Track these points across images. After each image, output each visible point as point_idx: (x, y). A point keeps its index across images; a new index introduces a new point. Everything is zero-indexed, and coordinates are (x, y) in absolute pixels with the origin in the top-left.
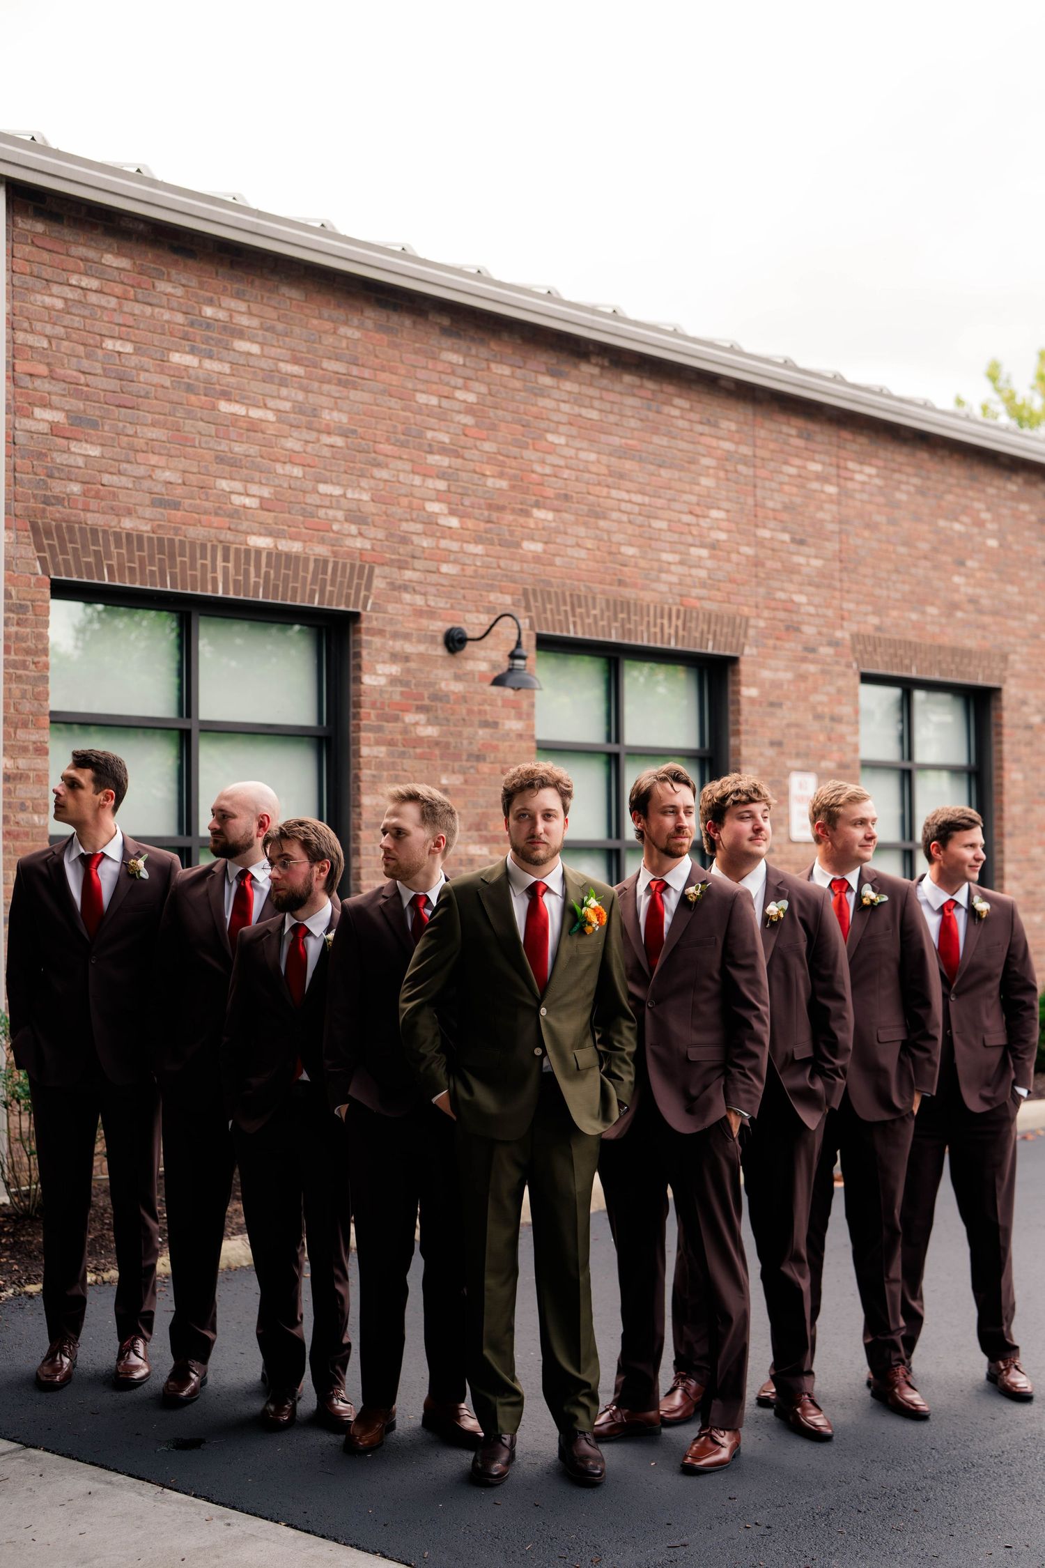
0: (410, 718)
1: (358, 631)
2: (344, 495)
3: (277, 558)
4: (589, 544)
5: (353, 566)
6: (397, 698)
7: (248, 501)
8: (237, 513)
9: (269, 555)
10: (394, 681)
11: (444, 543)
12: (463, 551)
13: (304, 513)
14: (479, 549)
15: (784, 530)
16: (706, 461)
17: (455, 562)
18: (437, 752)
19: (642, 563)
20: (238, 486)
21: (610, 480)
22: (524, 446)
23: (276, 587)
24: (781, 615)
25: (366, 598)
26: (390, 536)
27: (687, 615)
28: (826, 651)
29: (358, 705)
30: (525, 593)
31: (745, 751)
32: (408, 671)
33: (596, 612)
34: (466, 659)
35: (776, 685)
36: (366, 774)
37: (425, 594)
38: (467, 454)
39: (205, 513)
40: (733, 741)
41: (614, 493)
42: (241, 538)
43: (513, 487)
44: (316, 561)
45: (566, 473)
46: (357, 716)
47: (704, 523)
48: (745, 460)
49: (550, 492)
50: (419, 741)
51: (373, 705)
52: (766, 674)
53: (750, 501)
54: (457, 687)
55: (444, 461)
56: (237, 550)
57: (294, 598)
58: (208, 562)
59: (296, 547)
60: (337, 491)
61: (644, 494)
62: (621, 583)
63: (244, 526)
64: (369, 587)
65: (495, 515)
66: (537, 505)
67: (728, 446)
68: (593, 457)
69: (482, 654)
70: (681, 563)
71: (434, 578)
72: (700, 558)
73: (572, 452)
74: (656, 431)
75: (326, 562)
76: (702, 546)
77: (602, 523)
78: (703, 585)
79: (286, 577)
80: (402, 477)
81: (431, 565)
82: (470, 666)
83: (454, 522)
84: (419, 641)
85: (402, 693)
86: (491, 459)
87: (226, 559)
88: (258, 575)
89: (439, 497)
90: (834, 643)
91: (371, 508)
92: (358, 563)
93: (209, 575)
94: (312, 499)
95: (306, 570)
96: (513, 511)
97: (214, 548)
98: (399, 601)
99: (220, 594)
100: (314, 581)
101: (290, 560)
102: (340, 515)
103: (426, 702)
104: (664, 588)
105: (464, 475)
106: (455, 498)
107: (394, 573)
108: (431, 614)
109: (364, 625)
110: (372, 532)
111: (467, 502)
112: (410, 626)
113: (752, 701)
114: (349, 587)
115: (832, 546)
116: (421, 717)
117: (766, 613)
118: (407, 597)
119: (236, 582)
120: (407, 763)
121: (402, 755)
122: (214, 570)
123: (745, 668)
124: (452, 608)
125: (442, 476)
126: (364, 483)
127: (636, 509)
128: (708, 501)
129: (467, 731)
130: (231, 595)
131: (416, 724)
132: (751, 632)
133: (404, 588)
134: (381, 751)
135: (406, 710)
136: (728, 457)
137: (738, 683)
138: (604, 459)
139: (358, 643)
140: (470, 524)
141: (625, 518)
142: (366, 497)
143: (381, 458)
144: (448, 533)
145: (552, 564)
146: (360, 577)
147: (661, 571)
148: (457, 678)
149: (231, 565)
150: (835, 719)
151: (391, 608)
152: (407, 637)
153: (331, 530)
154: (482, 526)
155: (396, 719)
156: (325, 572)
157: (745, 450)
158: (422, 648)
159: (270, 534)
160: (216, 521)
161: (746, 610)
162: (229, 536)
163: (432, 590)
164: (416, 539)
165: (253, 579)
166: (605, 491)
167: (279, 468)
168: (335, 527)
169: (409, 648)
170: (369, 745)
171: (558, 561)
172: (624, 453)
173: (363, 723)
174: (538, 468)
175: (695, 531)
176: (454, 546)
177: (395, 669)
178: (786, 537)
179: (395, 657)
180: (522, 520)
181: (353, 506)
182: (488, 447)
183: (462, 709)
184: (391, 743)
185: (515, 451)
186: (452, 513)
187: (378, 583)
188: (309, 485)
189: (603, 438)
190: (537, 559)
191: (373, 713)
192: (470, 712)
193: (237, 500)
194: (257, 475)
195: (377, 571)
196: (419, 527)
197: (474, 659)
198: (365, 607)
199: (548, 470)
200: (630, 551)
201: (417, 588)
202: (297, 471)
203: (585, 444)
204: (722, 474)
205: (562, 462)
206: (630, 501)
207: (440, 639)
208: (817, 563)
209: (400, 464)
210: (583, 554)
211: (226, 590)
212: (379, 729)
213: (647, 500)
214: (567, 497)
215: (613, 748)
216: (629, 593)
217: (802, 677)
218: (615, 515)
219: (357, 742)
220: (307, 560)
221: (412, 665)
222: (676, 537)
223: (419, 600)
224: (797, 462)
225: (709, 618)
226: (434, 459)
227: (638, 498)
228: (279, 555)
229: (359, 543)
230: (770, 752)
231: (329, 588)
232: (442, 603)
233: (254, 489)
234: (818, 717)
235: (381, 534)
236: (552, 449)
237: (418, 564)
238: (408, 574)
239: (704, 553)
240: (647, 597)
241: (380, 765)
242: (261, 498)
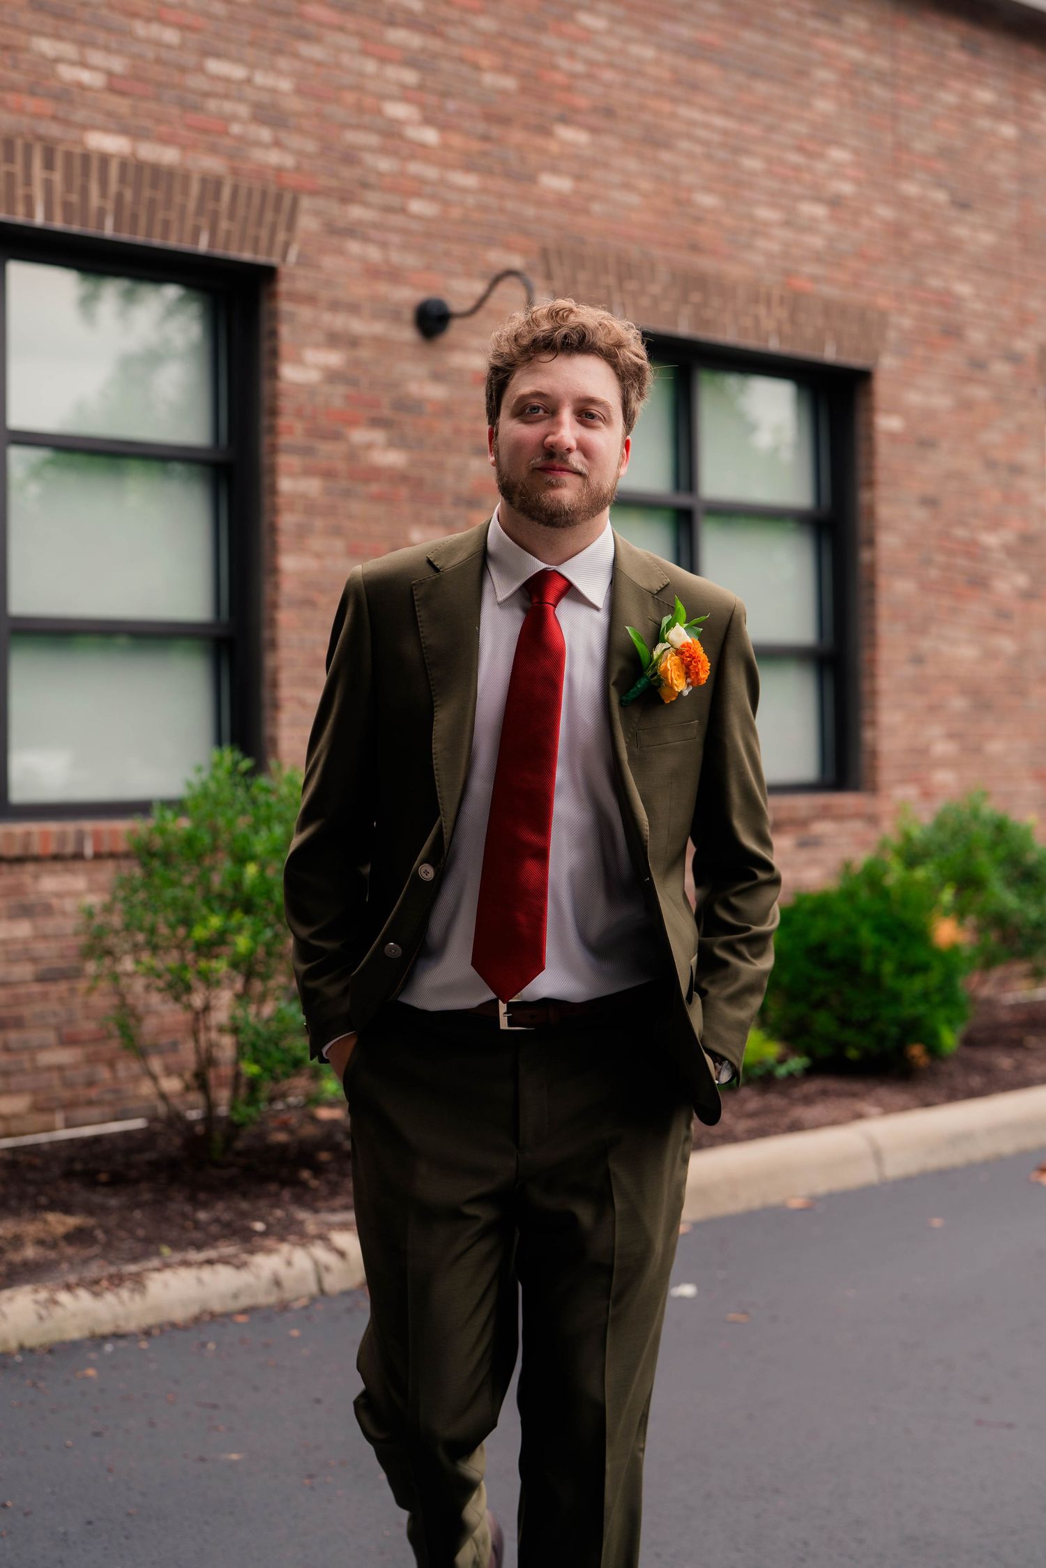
0: (359, 436)
1: (273, 296)
2: (249, 81)
3: (134, 170)
4: (646, 185)
5: (264, 194)
6: (338, 403)
7: (86, 76)
8: (68, 95)
9: (124, 165)
10: (332, 376)
11: (415, 168)
12: (443, 182)
13: (185, 106)
14: (469, 180)
15: (939, 185)
16: (823, 75)
17: (433, 198)
18: (404, 491)
19: (728, 221)
20: (69, 50)
21: (677, 91)
22: (540, 28)
23: (135, 217)
24: (936, 312)
25: (287, 246)
26: (326, 148)
27: (795, 302)
28: (1000, 369)
29: (274, 412)
30: (544, 254)
31: (885, 511)
32: (355, 363)
33: (655, 289)
34: (452, 348)
35: (929, 414)
36: (287, 521)
37: (384, 245)
38: (452, 32)
39: (14, 88)
40: (864, 496)
41: (684, 111)
42: (72, 134)
43: (524, 90)
44: (204, 181)
45: (608, 75)
46: (273, 430)
47: (821, 167)
48: (880, 77)
49: (582, 102)
50: (375, 473)
51: (299, 413)
52: (914, 398)
53: (888, 139)
54: (436, 392)
55: (412, 40)
56: (69, 156)
57: (165, 234)
58: (18, 168)
59: (168, 156)
60: (238, 72)
61: (726, 113)
62: (695, 248)
63: (80, 115)
64: (291, 226)
65: (496, 131)
66: (564, 120)
67: (855, 54)
68: (649, 53)
69: (475, 342)
70: (787, 224)
71: (396, 220)
72: (814, 219)
73: (614, 43)
74: (746, 22)
75: (218, 183)
76: (817, 199)
77: (666, 156)
78: (818, 258)
79: (152, 203)
80: (346, 59)
81: (395, 200)
82: (457, 360)
83: (430, 136)
84: (376, 316)
85: (348, 398)
86: (489, 42)
87: (49, 165)
88: (104, 194)
89: (406, 95)
90: (1013, 358)
91: (294, 104)
92: (273, 189)
93: (20, 191)
94: (195, 82)
95: (185, 192)
96: (527, 127)
97: (28, 149)
98: (340, 252)
99: (39, 220)
100: (200, 211)
101: (158, 175)
102: (243, 110)
103: (386, 412)
104: (759, 259)
105: (446, 66)
106: (431, 100)
107: (334, 208)
108: (394, 275)
109: (283, 286)
110: (295, 141)
111: (451, 105)
112: (359, 290)
113: (893, 437)
114: (259, 223)
115: (1009, 215)
116: (378, 436)
117: (913, 308)
118: (354, 247)
119: (67, 205)
120: (356, 507)
121: (347, 494)
122: (28, 182)
123: (882, 388)
124: (428, 268)
125: (410, 61)
126: (283, 63)
127: (716, 138)
128: (825, 135)
129: (453, 461)
130: (58, 224)
131: (369, 446)
132: (892, 335)
133: (351, 231)
134: (312, 486)
135: (353, 422)
136: (853, 72)
137: (871, 410)
138: (668, 58)
139: (274, 315)
140: (456, 140)
141: (698, 149)
142: (285, 85)
143: (310, 28)
144: (420, 151)
145: (585, 211)
146: (277, 208)
147: (755, 233)
148: (437, 377)
149: (57, 177)
150: (1017, 470)
151: (329, 262)
152: (353, 309)
153: (225, 133)
154: (476, 146)
155: (336, 436)
156: (217, 197)
157: (881, 62)
158: (378, 328)
159: (124, 130)
160: (30, 104)
161: (883, 302)
162: (54, 130)
163: (395, 239)
164: (369, 158)
165: (95, 200)
166: (667, 107)
167: (140, 28)
168: (236, 129)
169: (358, 326)
170: (292, 475)
171: (596, 207)
172: (699, 52)
173: (284, 440)
174: (564, 63)
175: (807, 177)
176: (431, 173)
177: (334, 359)
178: (941, 196)
179: (334, 340)
180: (539, 141)
181: (265, 98)
182: (485, 23)
183: (444, 428)
184: (328, 474)
185: (526, 33)
186: (428, 121)
187: (307, 223)
188: (190, 59)
189: (667, 27)
190: (562, 202)
191: (299, 427)
192: (457, 431)
193: (68, 73)
194: (101, 37)
195: (306, 203)
196: (373, 140)
197: (465, 349)
198: (284, 256)
199: (579, 68)
200: (707, 200)
201: (373, 233)
202: (171, 36)
203: (635, 33)
204: (845, 95)
205: (599, 57)
206: (707, 126)
207: (409, 315)
208: (987, 238)
209: (341, 39)
210: (633, 199)
211: (49, 214)
212: (307, 451)
213: (730, 124)
214: (609, 113)
215: (683, 500)
216: (706, 264)
217: (966, 405)
218: (685, 145)
219: (273, 470)
220: (186, 178)
221: (364, 354)
222: (774, 185)
223: (374, 254)
224: (958, 85)
225: (829, 309)
226: (398, 36)
227: (719, 121)
228: (140, 166)
229: (274, 158)
230: (920, 514)
231: (224, 225)
232: (410, 260)
233: (96, 57)
234: (991, 465)
235: (310, 146)
236: (587, 36)
237: (373, 197)
238: (356, 212)
239: (820, 211)
240: (734, 271)
241: (311, 508)
242: (110, 74)
